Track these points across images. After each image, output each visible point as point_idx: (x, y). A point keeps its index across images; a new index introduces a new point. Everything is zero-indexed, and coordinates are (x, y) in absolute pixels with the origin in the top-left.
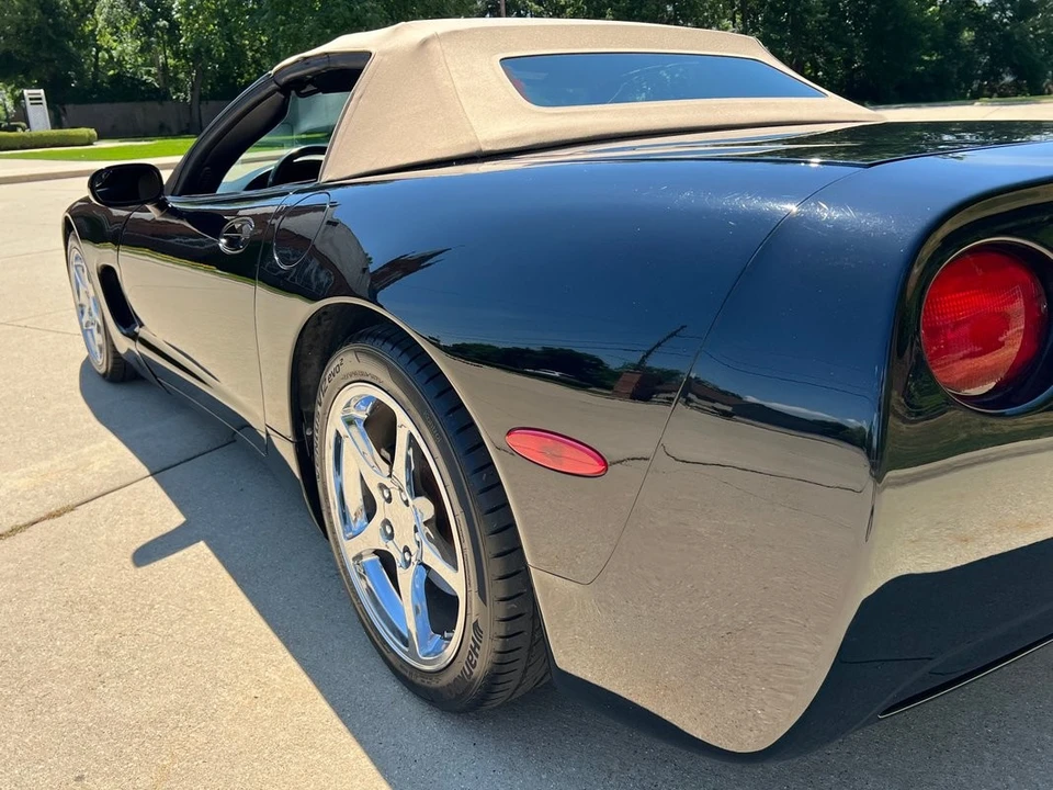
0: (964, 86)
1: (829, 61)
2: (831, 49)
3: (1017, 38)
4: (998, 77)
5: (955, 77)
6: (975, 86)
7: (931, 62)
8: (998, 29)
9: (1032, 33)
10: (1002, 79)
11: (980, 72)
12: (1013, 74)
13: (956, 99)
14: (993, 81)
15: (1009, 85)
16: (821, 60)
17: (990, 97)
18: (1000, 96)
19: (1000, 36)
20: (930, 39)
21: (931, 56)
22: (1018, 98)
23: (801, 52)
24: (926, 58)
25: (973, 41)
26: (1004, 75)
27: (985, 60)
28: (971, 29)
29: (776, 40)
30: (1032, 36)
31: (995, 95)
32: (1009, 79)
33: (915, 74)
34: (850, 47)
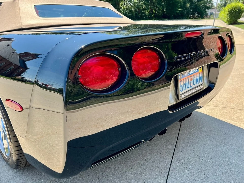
0: (187, 16)
1: (159, 9)
2: (159, 7)
3: (198, 6)
4: (194, 14)
5: (185, 14)
6: (190, 16)
7: (180, 10)
8: (194, 4)
9: (201, 4)
10: (195, 15)
11: (190, 13)
12: (198, 14)
13: (185, 19)
14: (193, 15)
15: (196, 16)
16: (156, 9)
17: (193, 19)
18: (195, 18)
19: (195, 5)
20: (180, 5)
21: (180, 9)
22: (198, 19)
23: (152, 7)
24: (179, 10)
25: (189, 6)
26: (196, 14)
27: (192, 10)
28: (189, 3)
29: (147, 4)
30: (201, 5)
31: (194, 18)
32: (196, 15)
33: (177, 13)
34: (163, 6)
